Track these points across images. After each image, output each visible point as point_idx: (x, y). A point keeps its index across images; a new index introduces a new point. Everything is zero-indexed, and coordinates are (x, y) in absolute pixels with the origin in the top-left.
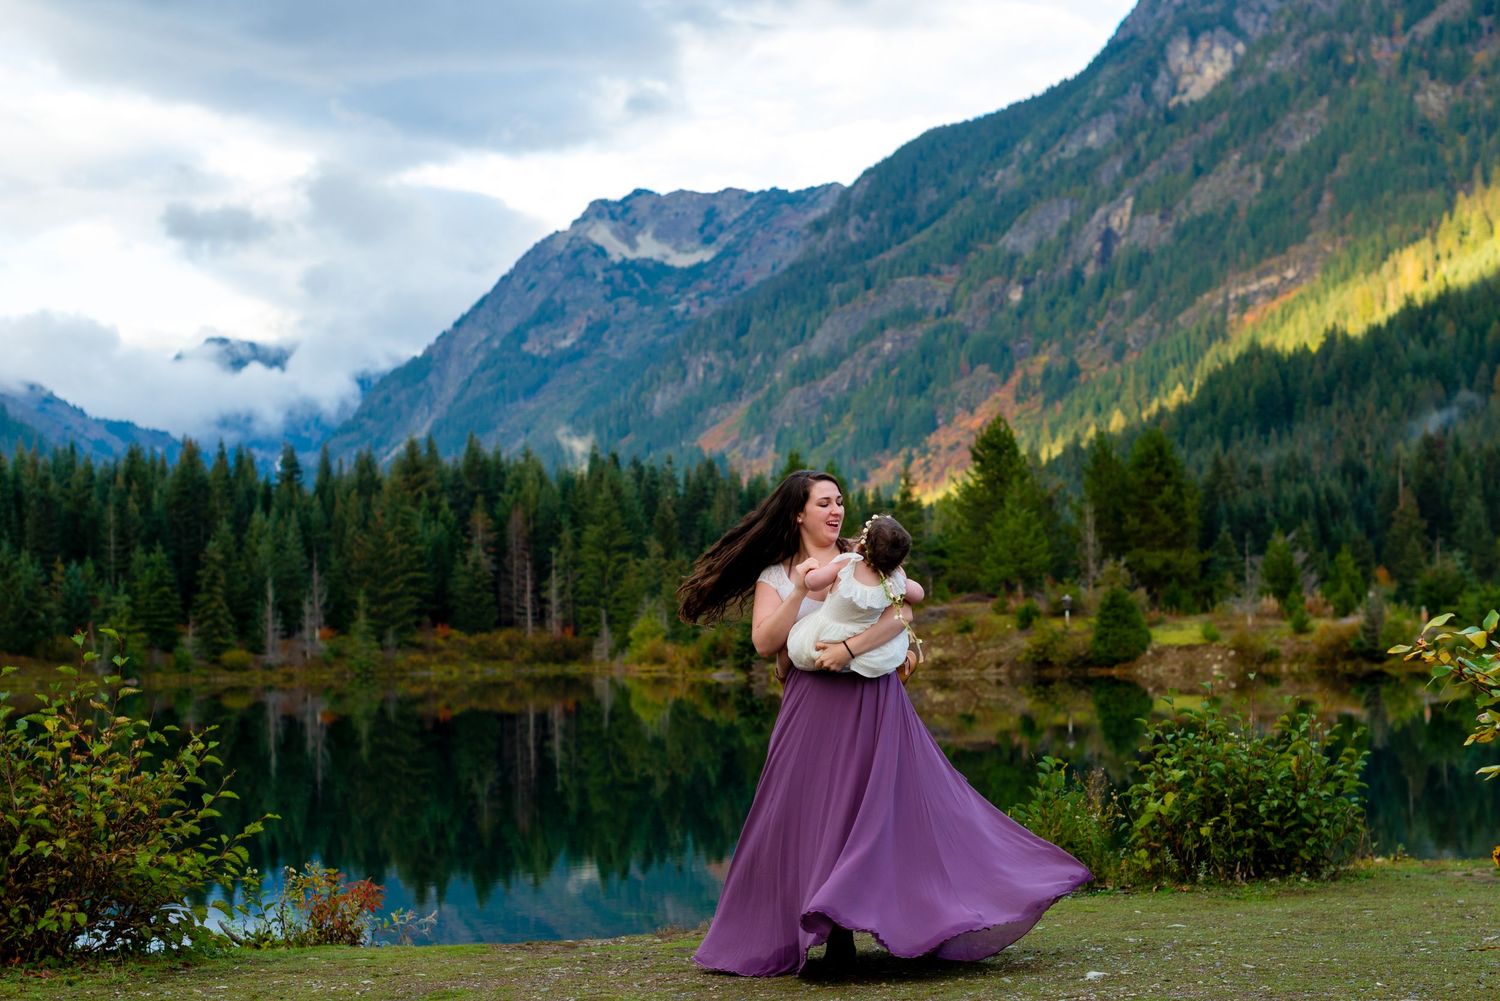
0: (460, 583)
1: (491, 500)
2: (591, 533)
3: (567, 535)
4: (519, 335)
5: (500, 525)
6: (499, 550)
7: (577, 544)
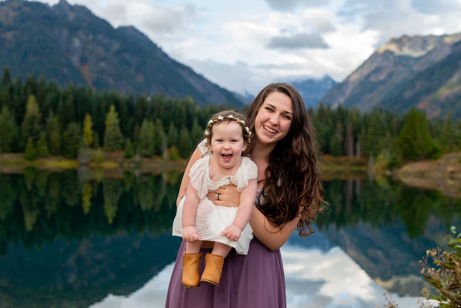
0: (332, 143)
1: (343, 120)
2: (371, 130)
3: (363, 130)
4: (368, 76)
5: (345, 127)
6: (344, 134)
7: (366, 133)
